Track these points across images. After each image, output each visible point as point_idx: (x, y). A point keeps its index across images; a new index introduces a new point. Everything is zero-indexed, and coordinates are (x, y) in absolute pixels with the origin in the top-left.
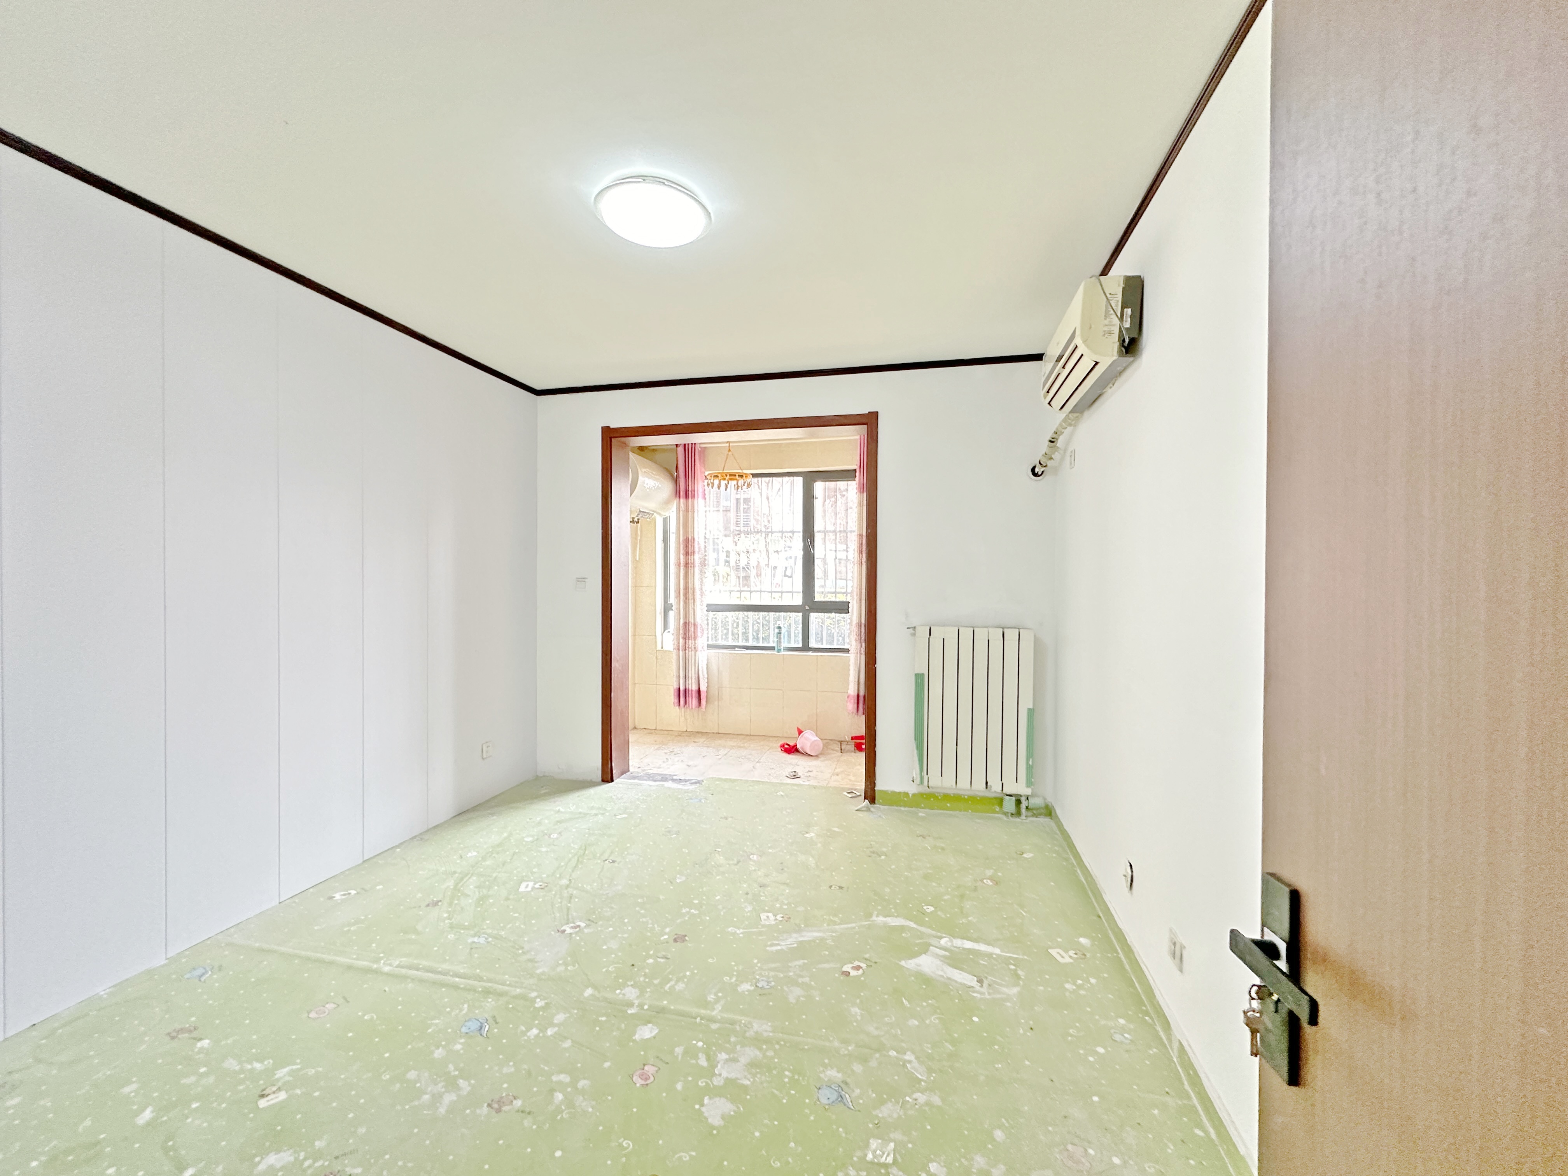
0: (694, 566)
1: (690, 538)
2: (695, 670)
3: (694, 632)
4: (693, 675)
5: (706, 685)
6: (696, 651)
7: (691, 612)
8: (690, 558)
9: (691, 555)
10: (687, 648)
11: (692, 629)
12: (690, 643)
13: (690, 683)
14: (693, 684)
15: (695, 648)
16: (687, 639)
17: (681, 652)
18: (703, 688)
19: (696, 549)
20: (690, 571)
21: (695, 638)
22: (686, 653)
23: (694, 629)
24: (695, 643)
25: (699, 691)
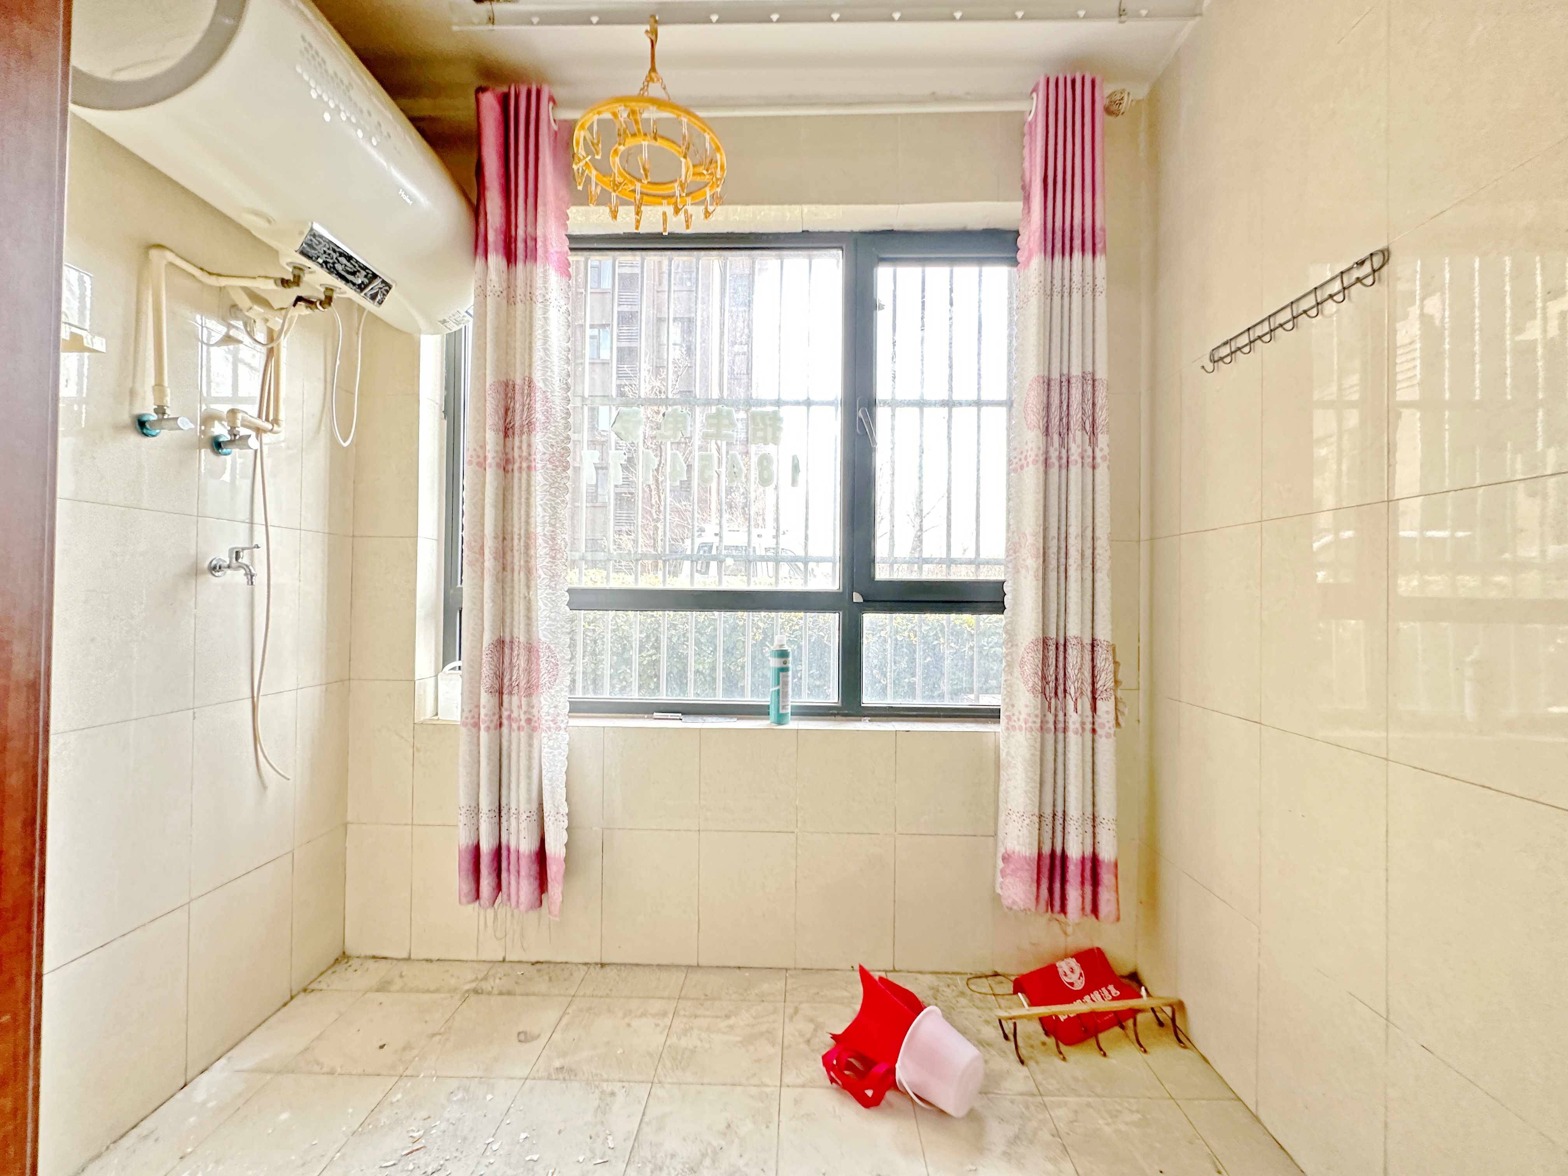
0: (529, 467)
1: (518, 382)
2: (529, 791)
3: (529, 671)
4: (523, 807)
5: (565, 836)
6: (534, 729)
7: (520, 608)
8: (517, 443)
9: (522, 433)
10: (505, 722)
11: (522, 663)
12: (514, 703)
13: (513, 829)
14: (523, 833)
15: (529, 721)
16: (505, 691)
17: (483, 735)
18: (555, 848)
19: (539, 416)
20: (516, 480)
21: (531, 689)
22: (501, 736)
23: (529, 661)
24: (530, 706)
25: (541, 856)
